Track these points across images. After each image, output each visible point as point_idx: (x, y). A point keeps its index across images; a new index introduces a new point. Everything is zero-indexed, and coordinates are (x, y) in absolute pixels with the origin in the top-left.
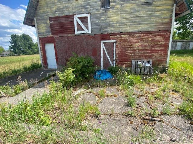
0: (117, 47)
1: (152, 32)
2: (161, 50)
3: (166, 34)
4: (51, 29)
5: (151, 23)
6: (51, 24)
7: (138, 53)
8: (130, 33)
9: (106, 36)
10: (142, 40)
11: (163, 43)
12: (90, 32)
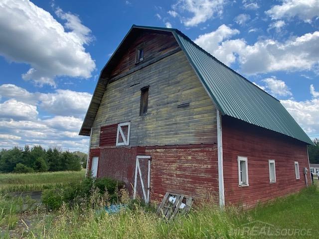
0: (152, 167)
2: (208, 180)
3: (211, 149)
4: (100, 140)
5: (189, 133)
6: (101, 134)
8: (165, 147)
9: (141, 150)
10: (180, 157)
11: (209, 166)
12: (128, 144)
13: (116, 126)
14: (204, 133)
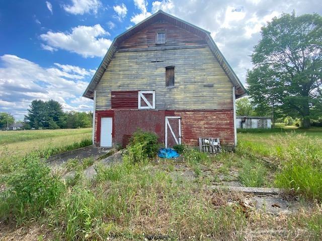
0: (182, 124)
1: (215, 111)
2: (228, 129)
3: (229, 113)
4: (112, 103)
5: (214, 103)
6: (112, 98)
7: (204, 131)
8: (194, 111)
10: (206, 117)
11: (228, 122)
12: (154, 107)
13: (136, 93)
14: (224, 104)
